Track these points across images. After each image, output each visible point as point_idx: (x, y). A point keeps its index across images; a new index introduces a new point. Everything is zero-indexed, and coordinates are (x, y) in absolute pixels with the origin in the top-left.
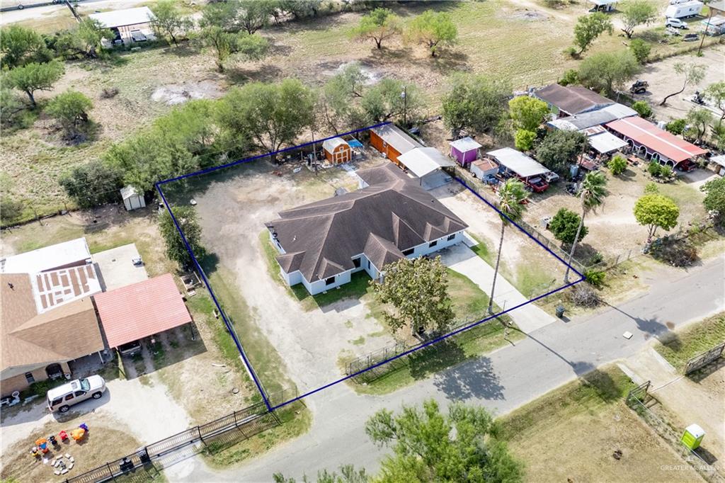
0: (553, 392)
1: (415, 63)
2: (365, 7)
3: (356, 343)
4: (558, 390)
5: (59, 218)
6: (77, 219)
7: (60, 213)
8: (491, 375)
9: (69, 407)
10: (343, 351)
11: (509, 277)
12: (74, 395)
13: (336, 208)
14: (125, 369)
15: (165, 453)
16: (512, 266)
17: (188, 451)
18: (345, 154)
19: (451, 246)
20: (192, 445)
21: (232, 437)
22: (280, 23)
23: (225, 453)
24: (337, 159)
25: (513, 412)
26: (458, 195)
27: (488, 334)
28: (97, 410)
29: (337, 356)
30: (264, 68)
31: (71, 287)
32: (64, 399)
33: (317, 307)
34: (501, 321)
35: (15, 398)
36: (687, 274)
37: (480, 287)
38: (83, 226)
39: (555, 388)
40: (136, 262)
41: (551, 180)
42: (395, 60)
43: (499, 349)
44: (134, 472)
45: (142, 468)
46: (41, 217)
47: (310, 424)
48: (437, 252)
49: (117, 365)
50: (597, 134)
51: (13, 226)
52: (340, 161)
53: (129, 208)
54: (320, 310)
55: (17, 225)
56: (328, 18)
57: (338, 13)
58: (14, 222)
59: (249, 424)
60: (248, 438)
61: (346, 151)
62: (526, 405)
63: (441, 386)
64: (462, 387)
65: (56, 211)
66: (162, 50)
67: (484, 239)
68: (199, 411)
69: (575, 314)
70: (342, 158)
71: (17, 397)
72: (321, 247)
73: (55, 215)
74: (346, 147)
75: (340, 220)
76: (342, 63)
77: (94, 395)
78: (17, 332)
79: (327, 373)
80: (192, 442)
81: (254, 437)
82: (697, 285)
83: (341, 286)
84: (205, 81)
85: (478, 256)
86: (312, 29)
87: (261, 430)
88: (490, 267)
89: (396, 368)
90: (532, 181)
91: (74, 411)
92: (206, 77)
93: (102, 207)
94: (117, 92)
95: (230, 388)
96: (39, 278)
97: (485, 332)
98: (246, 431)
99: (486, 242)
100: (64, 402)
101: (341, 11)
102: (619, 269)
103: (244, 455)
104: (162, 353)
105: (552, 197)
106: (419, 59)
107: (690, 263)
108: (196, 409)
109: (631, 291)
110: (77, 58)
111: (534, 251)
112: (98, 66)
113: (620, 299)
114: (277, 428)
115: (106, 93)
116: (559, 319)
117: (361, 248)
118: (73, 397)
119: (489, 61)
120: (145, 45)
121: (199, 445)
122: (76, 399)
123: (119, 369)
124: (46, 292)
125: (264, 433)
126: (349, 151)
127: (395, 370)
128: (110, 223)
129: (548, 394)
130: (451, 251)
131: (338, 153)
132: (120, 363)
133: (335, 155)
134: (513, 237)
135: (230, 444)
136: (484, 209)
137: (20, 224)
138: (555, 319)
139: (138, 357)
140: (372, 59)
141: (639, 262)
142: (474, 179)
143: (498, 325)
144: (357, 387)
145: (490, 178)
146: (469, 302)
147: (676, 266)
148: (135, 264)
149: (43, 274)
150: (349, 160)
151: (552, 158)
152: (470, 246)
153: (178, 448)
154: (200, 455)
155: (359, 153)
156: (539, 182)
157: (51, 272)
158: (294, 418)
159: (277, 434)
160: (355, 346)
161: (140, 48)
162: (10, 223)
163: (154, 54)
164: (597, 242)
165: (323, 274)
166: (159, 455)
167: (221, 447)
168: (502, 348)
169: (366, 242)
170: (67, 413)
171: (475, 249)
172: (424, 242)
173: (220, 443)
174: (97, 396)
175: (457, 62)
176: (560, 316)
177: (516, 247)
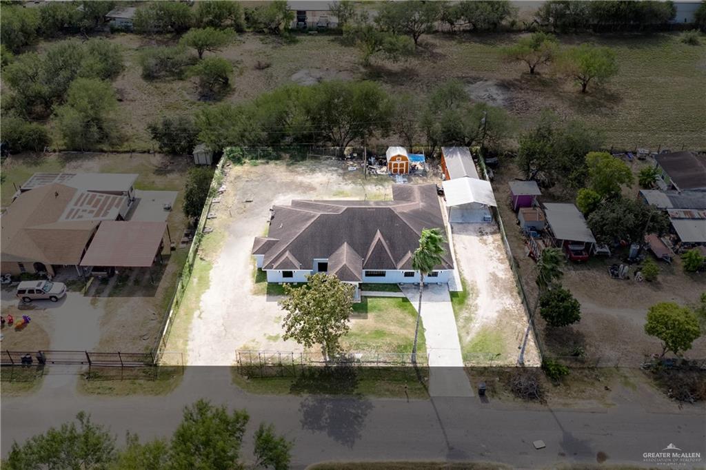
0: (406, 463)
1: (558, 95)
2: (553, 29)
3: (270, 338)
4: (412, 463)
5: (146, 155)
6: (157, 160)
7: (149, 152)
8: (360, 420)
9: (31, 300)
10: (254, 341)
11: (463, 334)
12: (35, 291)
13: (331, 210)
14: (90, 287)
15: (59, 363)
16: (477, 325)
17: (75, 369)
18: (402, 165)
19: (431, 284)
20: (81, 365)
21: (112, 373)
22: (455, 31)
23: (97, 383)
24: (393, 168)
25: (349, 464)
26: (485, 237)
27: (395, 380)
28: (46, 310)
29: (244, 343)
30: (404, 71)
31: (96, 210)
32: (27, 292)
33: (264, 294)
34: (418, 374)
35: (7, 279)
36: (677, 411)
37: (425, 334)
38: (156, 167)
39: (410, 461)
40: (167, 206)
41: (598, 252)
42: (539, 88)
43: (391, 399)
44: (29, 367)
45: (36, 367)
46: (134, 151)
47: (173, 390)
48: (413, 284)
49: (86, 282)
50: (694, 219)
51: (112, 152)
52: (395, 171)
53: (197, 162)
54: (265, 297)
55: (115, 152)
56: (506, 34)
57: (520, 31)
58: (114, 149)
59: (131, 368)
60: (122, 379)
61: (404, 162)
62: (368, 463)
63: (305, 409)
64: (324, 417)
65: (146, 149)
66: (332, 37)
67: (472, 289)
68: (108, 341)
69: (500, 399)
70: (399, 168)
71: (8, 278)
72: (291, 241)
73: (144, 152)
74: (404, 158)
75: (323, 222)
76: (482, 80)
77: (51, 297)
78: (29, 229)
79: (224, 354)
80: (82, 363)
81: (127, 381)
82: (679, 427)
83: (298, 283)
84: (345, 72)
85: (450, 303)
86: (480, 42)
87: (137, 377)
88: (454, 317)
89: (284, 375)
90: (571, 247)
91: (33, 304)
92: (349, 68)
93: (181, 155)
94: (268, 66)
95: (143, 333)
96: (82, 195)
97: (394, 377)
98: (126, 373)
99: (471, 292)
100: (27, 294)
101: (524, 30)
102: (596, 372)
103: (107, 391)
104: (124, 285)
105: (586, 272)
106: (564, 92)
107: (692, 400)
108: (108, 339)
109: (588, 401)
110: (263, 31)
111: (515, 319)
112: (274, 41)
113: (565, 404)
114: (150, 382)
115: (259, 65)
116: (478, 397)
117: (329, 253)
118: (34, 293)
119: (644, 110)
120: (323, 30)
121: (85, 367)
122: (35, 295)
123: (86, 285)
124: (76, 208)
125: (136, 381)
126: (407, 163)
127: (282, 376)
128: (176, 170)
129: (397, 463)
130: (428, 288)
131: (395, 162)
132: (90, 281)
133: (390, 164)
134: (505, 297)
135: (107, 378)
136: (499, 259)
137: (118, 152)
138: (472, 394)
139: (105, 281)
140: (516, 82)
141: (627, 375)
142: (516, 226)
143: (413, 377)
144: (237, 377)
145: (531, 230)
146: (401, 343)
147: (671, 397)
148: (165, 208)
149: (87, 193)
150: (406, 172)
151: (602, 228)
152: (451, 290)
153: (69, 363)
154: (79, 376)
155: (422, 168)
156: (581, 251)
157: (93, 193)
158: (168, 379)
159: (144, 386)
160: (267, 340)
161: (316, 32)
162: (111, 149)
163: (323, 39)
164: (596, 335)
165: (277, 265)
166: (53, 363)
167: (99, 377)
168: (395, 399)
169: (336, 250)
170: (28, 304)
171: (454, 295)
172: (395, 268)
173: (100, 374)
174: (53, 299)
175: (606, 103)
176: (482, 393)
177: (500, 308)
